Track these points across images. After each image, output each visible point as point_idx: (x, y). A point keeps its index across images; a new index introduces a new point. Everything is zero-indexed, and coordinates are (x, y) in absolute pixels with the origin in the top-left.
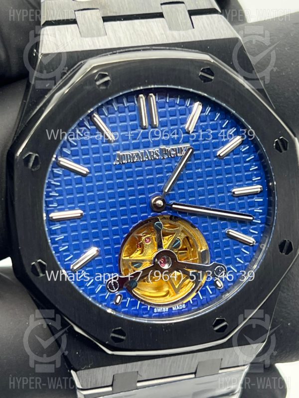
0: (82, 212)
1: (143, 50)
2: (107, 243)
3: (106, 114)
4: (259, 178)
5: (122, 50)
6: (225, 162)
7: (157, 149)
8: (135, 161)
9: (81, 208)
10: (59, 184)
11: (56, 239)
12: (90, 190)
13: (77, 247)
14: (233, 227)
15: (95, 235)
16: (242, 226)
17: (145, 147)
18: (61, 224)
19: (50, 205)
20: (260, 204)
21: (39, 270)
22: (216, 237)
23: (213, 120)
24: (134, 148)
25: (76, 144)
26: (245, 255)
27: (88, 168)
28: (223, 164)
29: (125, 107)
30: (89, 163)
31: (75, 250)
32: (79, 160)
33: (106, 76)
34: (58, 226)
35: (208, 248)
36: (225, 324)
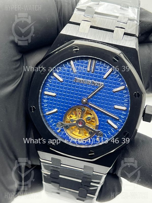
0: (56, 94)
1: (98, 43)
2: (61, 109)
3: (76, 62)
4: (127, 105)
5: (90, 40)
6: (115, 94)
7: (90, 81)
8: (81, 82)
9: (56, 93)
10: (51, 82)
11: (44, 101)
12: (62, 88)
13: (51, 107)
14: (111, 120)
15: (59, 105)
16: (114, 121)
17: (86, 79)
18: (47, 96)
19: (46, 89)
20: (124, 115)
21: (32, 110)
22: (103, 121)
23: (116, 77)
24: (82, 78)
26: (112, 132)
27: (63, 79)
28: (114, 95)
29: (84, 62)
30: (64, 78)
31: (49, 107)
32: (61, 75)
33: (78, 48)
34: (46, 97)
35: (98, 124)
36: (94, 154)
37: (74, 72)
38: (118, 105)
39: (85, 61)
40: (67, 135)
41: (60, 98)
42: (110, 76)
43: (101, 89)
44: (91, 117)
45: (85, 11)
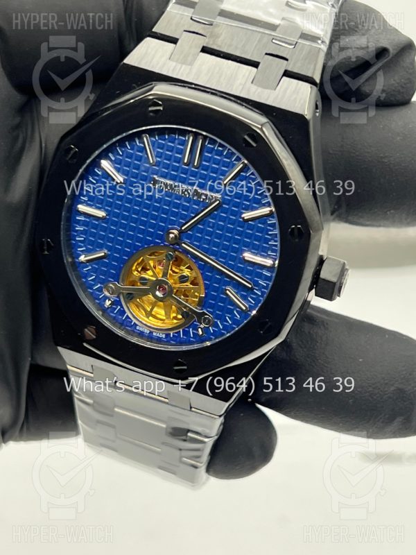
0: (105, 215)
2: (117, 251)
3: (157, 138)
4: (275, 254)
5: (193, 86)
6: (248, 226)
9: (106, 210)
10: (95, 182)
11: (77, 229)
12: (120, 199)
13: (92, 243)
14: (234, 288)
15: (111, 240)
16: (242, 291)
17: (180, 182)
18: (85, 217)
19: (82, 198)
20: (267, 278)
21: (45, 248)
22: (216, 290)
24: (171, 179)
25: (121, 153)
26: (235, 317)
27: (124, 179)
28: (246, 227)
29: (176, 139)
30: (127, 175)
31: (89, 245)
32: (119, 168)
33: (159, 105)
34: (82, 218)
35: (204, 296)
36: (185, 367)
37: (151, 162)
38: (253, 253)
39: (180, 137)
40: (127, 316)
41: (115, 224)
42: (238, 178)
43: (216, 210)
44: (189, 275)
45: (197, 7)
